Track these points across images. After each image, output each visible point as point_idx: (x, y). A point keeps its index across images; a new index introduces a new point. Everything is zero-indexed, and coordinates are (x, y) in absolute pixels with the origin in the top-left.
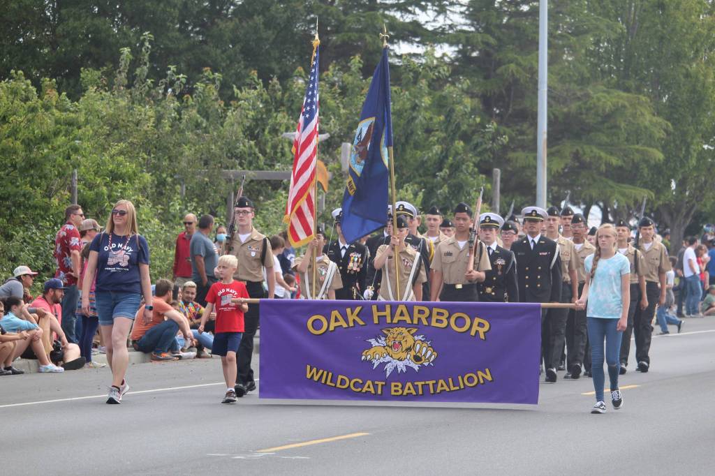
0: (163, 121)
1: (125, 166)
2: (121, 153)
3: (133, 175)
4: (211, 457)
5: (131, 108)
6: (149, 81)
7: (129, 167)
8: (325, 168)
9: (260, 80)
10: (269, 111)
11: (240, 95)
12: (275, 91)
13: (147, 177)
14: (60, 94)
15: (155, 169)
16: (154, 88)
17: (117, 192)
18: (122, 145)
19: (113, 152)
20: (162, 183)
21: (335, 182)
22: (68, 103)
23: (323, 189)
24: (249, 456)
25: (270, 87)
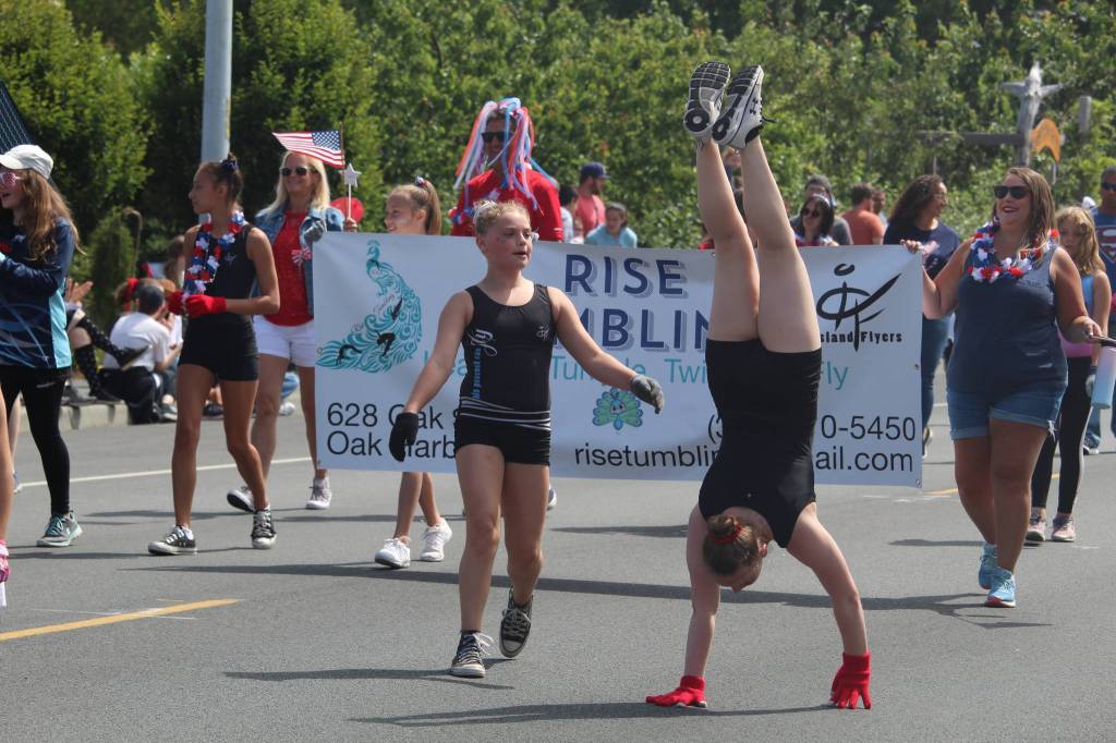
0: (840, 67)
1: (789, 126)
2: (786, 107)
3: (800, 137)
4: (867, 500)
5: (798, 51)
6: (822, 14)
7: (795, 125)
8: (1056, 129)
9: (975, 14)
10: (983, 53)
11: (946, 34)
12: (993, 27)
13: (821, 140)
14: (714, 33)
15: (831, 129)
16: (828, 23)
17: (780, 159)
18: (788, 97)
19: (775, 107)
20: (841, 149)
21: (1069, 148)
22: (724, 44)
23: (1053, 156)
24: (915, 499)
25: (986, 22)
